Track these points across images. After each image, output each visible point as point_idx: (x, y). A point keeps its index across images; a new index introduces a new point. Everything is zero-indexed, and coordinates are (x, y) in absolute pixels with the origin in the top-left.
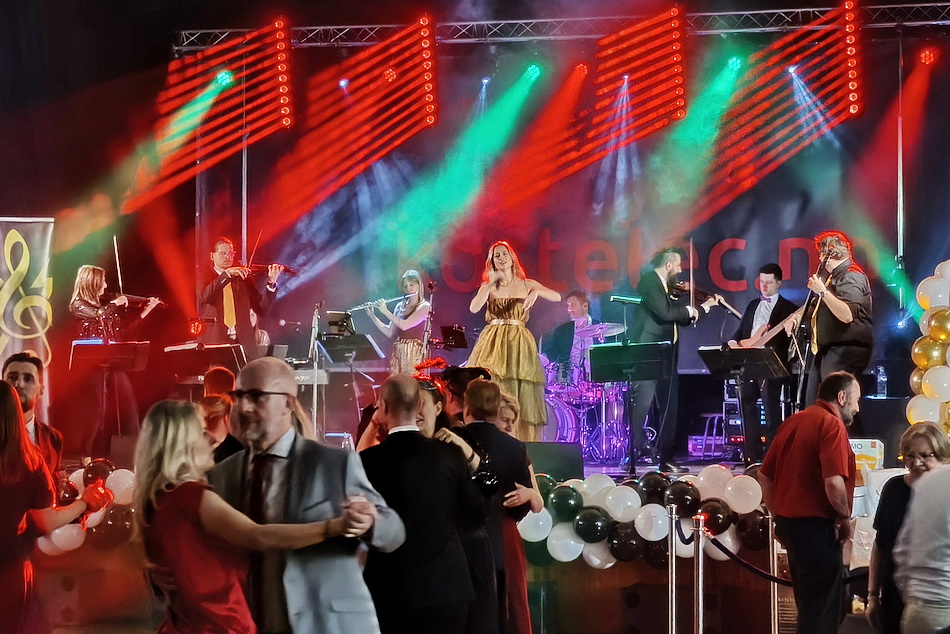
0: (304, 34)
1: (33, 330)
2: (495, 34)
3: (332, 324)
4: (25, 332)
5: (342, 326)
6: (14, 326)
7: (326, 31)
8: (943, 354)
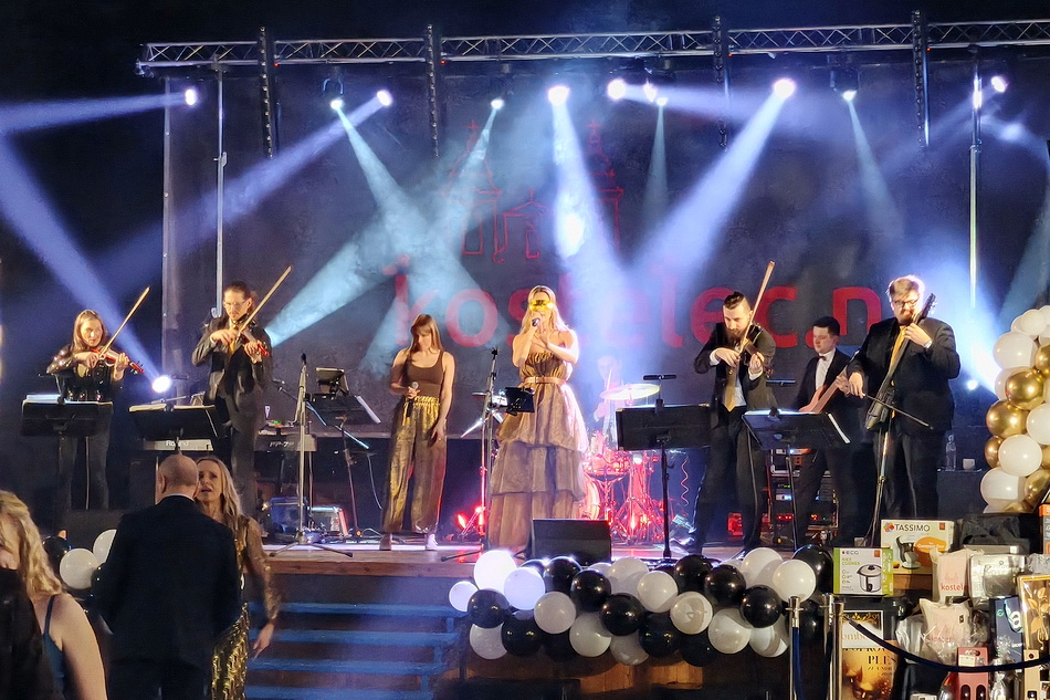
0: (290, 49)
2: (509, 52)
3: (322, 382)
5: (334, 385)
7: (315, 46)
8: (1023, 421)
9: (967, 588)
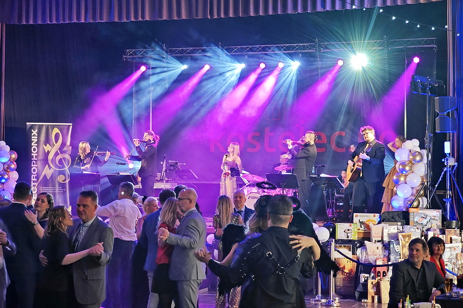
0: (174, 51)
1: (64, 167)
2: (248, 51)
3: (171, 166)
4: (60, 168)
5: (175, 166)
6: (56, 166)
7: (183, 50)
8: (405, 179)
9: (382, 237)
